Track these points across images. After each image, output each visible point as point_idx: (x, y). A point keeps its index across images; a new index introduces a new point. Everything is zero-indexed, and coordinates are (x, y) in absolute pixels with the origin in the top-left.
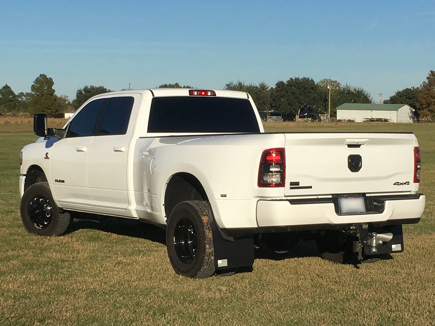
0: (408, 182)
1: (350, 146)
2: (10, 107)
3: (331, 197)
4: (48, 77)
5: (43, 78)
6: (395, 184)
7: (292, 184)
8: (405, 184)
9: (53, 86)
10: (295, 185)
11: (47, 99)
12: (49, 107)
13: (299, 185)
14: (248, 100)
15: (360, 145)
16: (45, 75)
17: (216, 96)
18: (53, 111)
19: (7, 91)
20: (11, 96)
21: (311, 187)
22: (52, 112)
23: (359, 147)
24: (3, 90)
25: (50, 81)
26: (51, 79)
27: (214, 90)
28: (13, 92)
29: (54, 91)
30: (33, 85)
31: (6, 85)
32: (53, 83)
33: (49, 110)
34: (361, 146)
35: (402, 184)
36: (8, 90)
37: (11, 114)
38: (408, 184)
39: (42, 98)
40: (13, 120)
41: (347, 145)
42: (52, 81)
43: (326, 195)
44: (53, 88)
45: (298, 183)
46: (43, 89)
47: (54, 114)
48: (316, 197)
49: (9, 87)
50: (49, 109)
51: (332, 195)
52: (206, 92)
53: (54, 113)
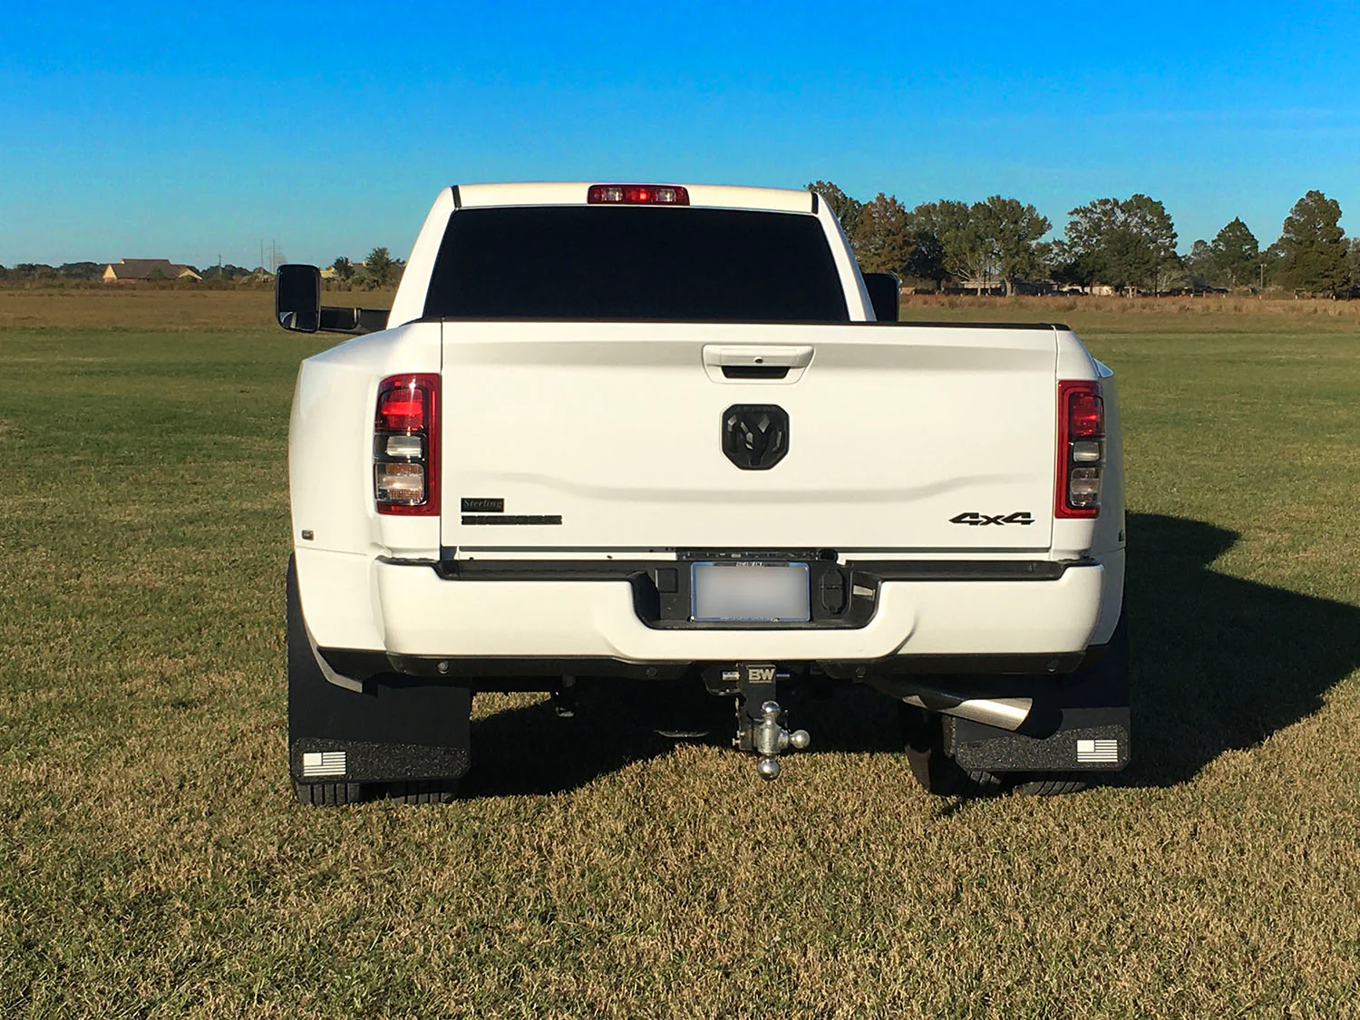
0: (1028, 515)
1: (732, 371)
2: (1245, 273)
3: (672, 556)
4: (1327, 198)
5: (1315, 202)
6: (957, 520)
7: (467, 504)
8: (1010, 519)
9: (1340, 219)
10: (482, 510)
11: (1322, 253)
12: (1327, 273)
13: (502, 510)
14: (816, 219)
15: (787, 369)
16: (1321, 192)
17: (688, 204)
18: (1336, 280)
19: (1239, 233)
20: (1247, 247)
21: (555, 520)
22: (1334, 284)
23: (784, 376)
24: (1227, 232)
25: (1331, 207)
26: (1335, 202)
27: (683, 186)
28: (1253, 236)
29: (1342, 232)
30: (1290, 218)
31: (1237, 219)
32: (1341, 212)
33: (1325, 279)
34: (790, 370)
35: (995, 520)
36: (1241, 231)
37: (1246, 289)
38: (1029, 523)
39: (1308, 250)
40: (1251, 304)
41: (720, 369)
42: (1338, 207)
43: (652, 550)
44: (1338, 224)
45: (497, 504)
46: (1315, 227)
47: (1338, 290)
48: (602, 556)
49: (1243, 223)
50: (1327, 276)
51: (678, 550)
52: (652, 190)
53: (1340, 286)
